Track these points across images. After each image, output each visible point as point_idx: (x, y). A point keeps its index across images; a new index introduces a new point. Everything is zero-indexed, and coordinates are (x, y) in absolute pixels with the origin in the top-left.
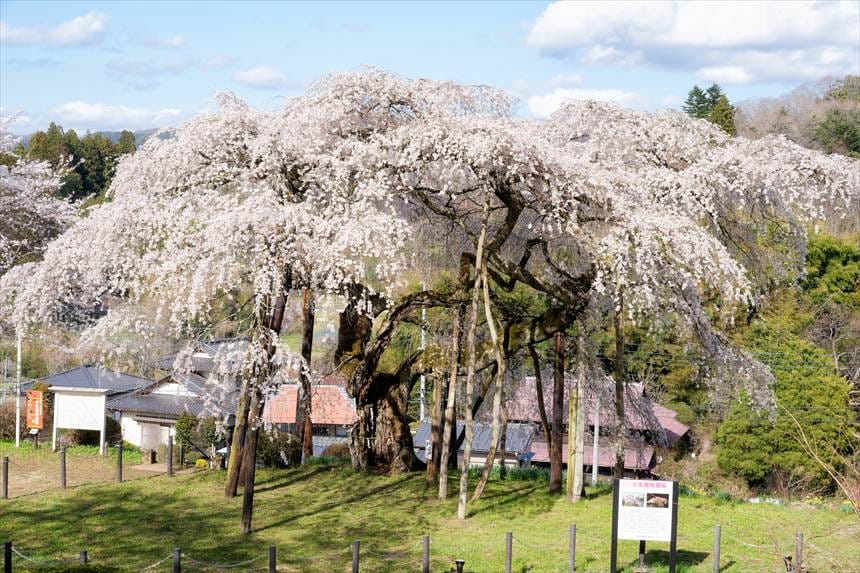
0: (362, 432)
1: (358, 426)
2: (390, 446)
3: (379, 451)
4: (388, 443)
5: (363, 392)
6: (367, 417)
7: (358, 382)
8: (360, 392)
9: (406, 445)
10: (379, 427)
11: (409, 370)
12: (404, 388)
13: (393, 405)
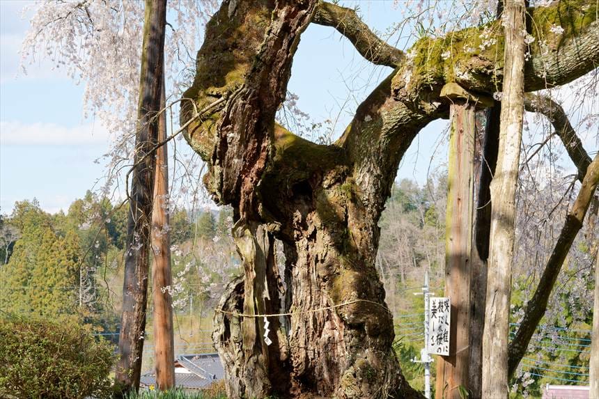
0: (249, 300)
1: (240, 289)
2: (331, 343)
3: (299, 358)
4: (325, 336)
5: (248, 184)
6: (264, 263)
7: (232, 149)
8: (240, 182)
9: (374, 334)
10: (300, 294)
11: (377, 117)
12: (364, 179)
13: (337, 226)
